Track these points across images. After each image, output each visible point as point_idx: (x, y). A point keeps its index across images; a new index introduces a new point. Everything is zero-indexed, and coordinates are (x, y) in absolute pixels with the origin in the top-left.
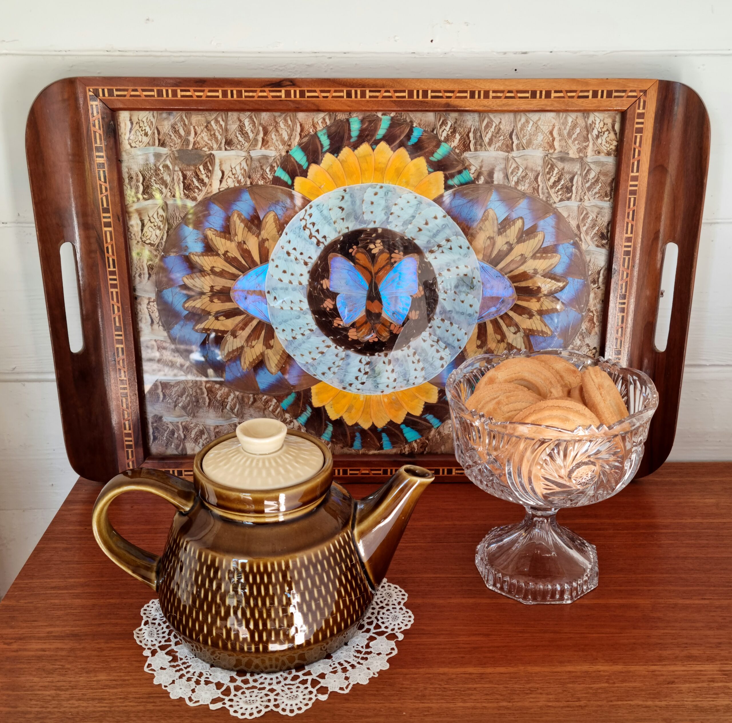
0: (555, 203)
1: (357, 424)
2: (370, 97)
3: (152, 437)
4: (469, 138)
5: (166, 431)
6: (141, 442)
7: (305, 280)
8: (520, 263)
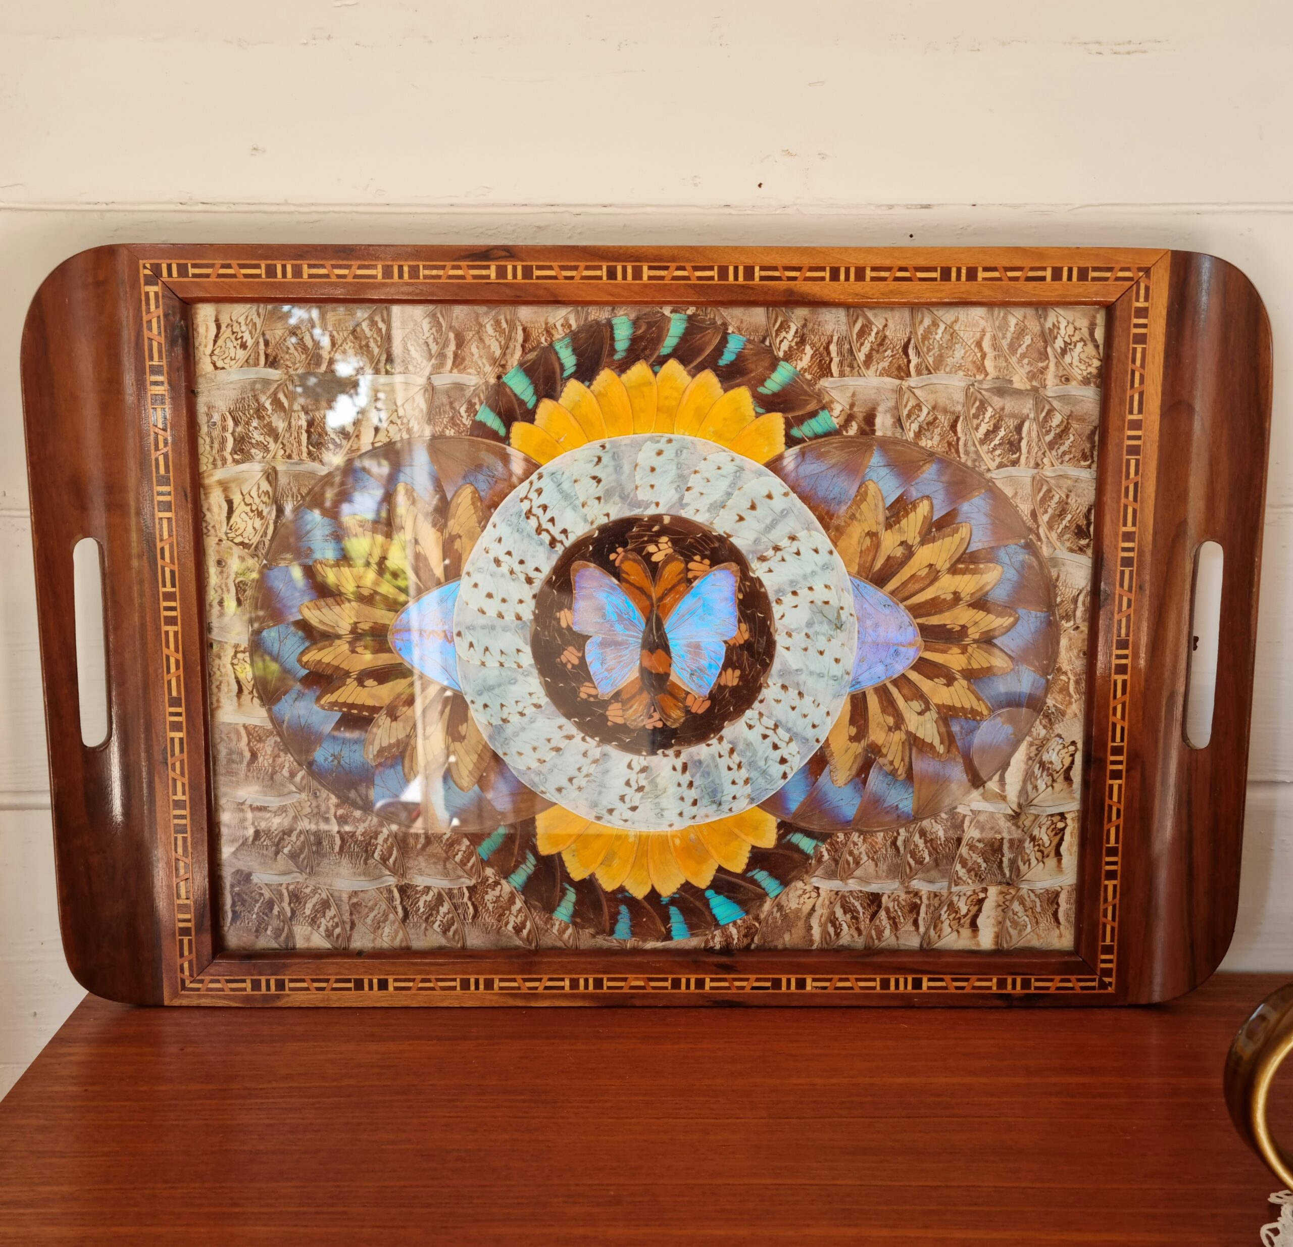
0: (989, 470)
1: (622, 889)
2: (650, 278)
3: (230, 915)
4: (829, 353)
5: (257, 901)
6: (207, 923)
7: (528, 611)
8: (927, 582)
